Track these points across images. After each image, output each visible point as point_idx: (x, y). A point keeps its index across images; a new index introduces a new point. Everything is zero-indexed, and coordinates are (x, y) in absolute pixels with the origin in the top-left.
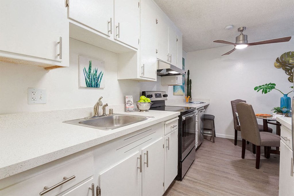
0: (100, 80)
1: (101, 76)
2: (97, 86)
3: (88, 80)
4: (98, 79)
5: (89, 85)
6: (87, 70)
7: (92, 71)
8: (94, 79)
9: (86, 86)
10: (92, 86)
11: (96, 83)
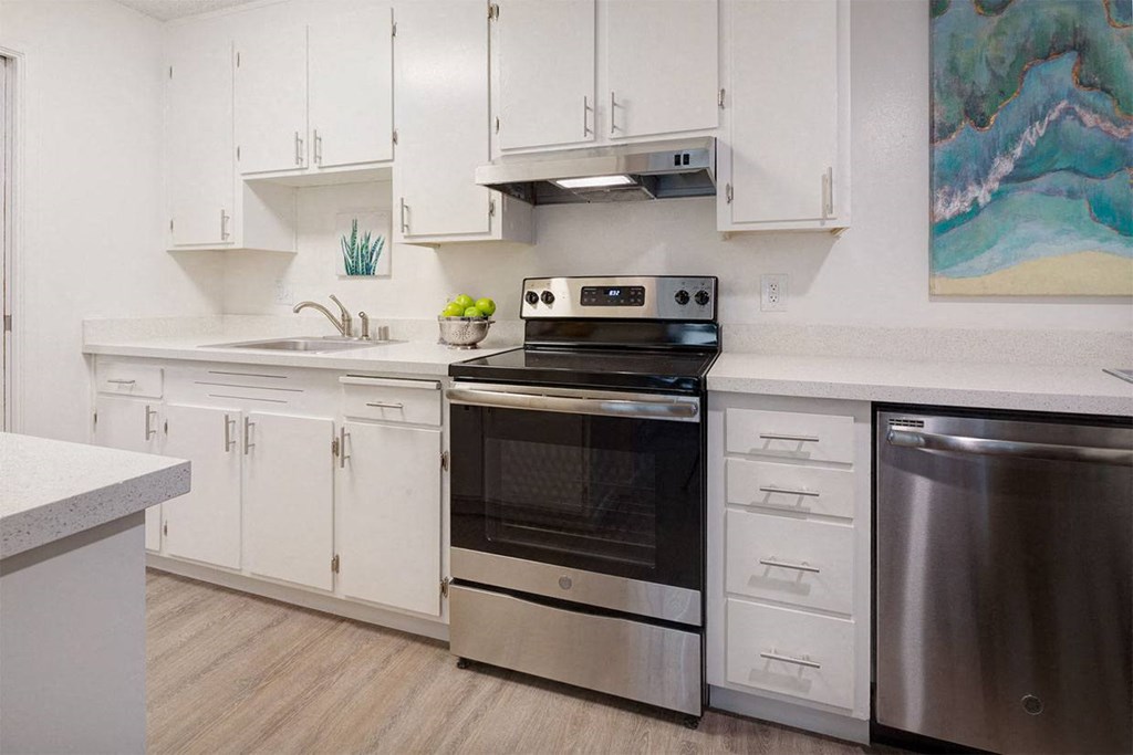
0: (377, 256)
1: (377, 249)
2: (368, 271)
3: (350, 261)
4: (372, 254)
5: (352, 271)
6: (349, 240)
7: (358, 241)
8: (362, 256)
9: (345, 272)
10: (357, 273)
11: (367, 264)
